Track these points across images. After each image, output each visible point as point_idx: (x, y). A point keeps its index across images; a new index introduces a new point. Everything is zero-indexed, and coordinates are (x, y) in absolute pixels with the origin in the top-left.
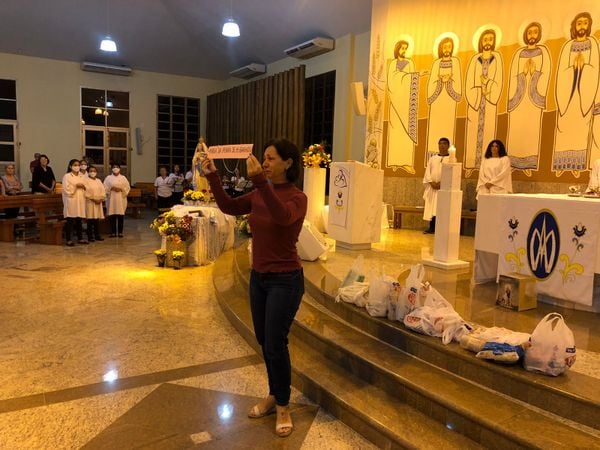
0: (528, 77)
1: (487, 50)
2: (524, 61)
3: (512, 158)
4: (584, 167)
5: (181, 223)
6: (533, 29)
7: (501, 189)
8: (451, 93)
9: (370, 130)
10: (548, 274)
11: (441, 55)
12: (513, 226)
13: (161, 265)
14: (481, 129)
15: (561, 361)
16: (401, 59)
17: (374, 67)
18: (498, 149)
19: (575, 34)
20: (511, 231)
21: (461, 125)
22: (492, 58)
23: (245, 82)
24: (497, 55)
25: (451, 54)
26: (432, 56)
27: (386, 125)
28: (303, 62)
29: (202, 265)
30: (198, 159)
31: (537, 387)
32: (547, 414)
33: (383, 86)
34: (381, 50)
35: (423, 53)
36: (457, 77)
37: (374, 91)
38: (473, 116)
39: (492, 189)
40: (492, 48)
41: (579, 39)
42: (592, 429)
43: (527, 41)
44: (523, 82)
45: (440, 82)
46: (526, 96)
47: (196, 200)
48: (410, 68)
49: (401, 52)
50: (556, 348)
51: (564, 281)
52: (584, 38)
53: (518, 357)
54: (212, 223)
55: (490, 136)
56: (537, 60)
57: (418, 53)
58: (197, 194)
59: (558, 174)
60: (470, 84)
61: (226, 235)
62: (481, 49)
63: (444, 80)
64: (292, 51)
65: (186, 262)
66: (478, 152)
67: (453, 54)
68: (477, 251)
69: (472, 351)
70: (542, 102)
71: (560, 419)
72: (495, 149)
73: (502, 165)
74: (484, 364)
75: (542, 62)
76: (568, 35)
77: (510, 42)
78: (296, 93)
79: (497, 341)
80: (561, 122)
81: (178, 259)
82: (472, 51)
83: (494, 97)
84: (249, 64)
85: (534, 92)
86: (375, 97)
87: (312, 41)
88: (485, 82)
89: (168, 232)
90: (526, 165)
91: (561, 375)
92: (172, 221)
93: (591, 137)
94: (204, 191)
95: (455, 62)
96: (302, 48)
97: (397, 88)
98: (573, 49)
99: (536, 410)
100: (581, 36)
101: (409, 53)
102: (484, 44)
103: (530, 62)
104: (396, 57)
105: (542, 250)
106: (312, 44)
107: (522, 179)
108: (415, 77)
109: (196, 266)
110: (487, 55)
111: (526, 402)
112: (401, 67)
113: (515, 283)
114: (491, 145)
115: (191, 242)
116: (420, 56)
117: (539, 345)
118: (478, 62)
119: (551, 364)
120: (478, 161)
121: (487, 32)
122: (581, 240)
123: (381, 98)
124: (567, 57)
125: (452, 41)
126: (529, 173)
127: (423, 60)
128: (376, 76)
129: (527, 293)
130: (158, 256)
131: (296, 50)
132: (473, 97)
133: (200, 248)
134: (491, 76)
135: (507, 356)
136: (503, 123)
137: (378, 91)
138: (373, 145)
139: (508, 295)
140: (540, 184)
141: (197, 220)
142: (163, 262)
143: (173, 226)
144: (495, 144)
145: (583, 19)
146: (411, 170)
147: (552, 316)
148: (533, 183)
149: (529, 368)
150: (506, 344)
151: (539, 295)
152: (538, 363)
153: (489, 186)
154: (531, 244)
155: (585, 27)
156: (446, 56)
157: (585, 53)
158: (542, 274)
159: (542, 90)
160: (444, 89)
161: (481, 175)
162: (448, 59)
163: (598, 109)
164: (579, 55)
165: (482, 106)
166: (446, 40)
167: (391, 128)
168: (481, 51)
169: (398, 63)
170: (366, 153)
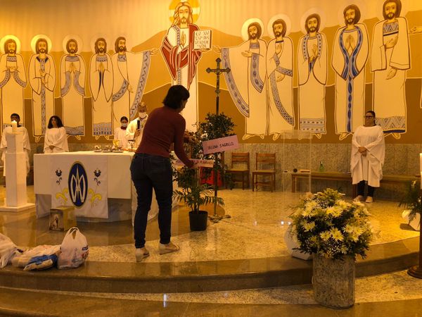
0: (72, 75)
1: (42, 52)
2: (68, 63)
3: (66, 128)
4: (111, 133)
6: (72, 43)
7: (61, 149)
8: (18, 81)
10: (83, 203)
11: (7, 52)
12: (59, 174)
14: (43, 107)
15: (79, 257)
18: (57, 122)
19: (98, 51)
20: (58, 178)
21: (28, 105)
24: (50, 57)
25: (15, 51)
31: (65, 278)
32: (72, 293)
36: (21, 69)
39: (54, 149)
40: (46, 52)
41: (100, 54)
42: (97, 293)
43: (69, 51)
44: (70, 78)
45: (8, 71)
46: (72, 87)
50: (76, 250)
51: (92, 206)
52: (103, 54)
53: (52, 262)
55: (50, 112)
56: (76, 63)
59: (97, 138)
60: (32, 75)
62: (38, 51)
63: (11, 70)
66: (43, 124)
67: (17, 52)
68: (37, 195)
69: (21, 267)
70: (82, 91)
71: (80, 294)
72: (54, 122)
73: (60, 133)
75: (80, 65)
76: (94, 51)
77: (58, 50)
79: (38, 255)
80: (95, 104)
82: (32, 52)
83: (51, 85)
85: (77, 85)
88: (43, 75)
90: (77, 133)
91: (81, 265)
93: (113, 115)
95: (19, 58)
98: (97, 60)
99: (65, 293)
100: (101, 52)
102: (40, 48)
103: (72, 64)
105: (78, 188)
107: (74, 141)
110: (42, 56)
111: (59, 290)
113: (61, 212)
114: (51, 119)
117: (66, 250)
118: (37, 61)
119: (74, 261)
120: (43, 131)
121: (41, 40)
122: (99, 179)
124: (94, 64)
125: (15, 42)
126: (79, 138)
129: (69, 218)
132: (35, 84)
134: (47, 70)
135: (45, 263)
136: (58, 104)
139: (57, 222)
140: (87, 144)
144: (53, 119)
145: (101, 42)
147: (73, 229)
148: (82, 144)
149: (61, 267)
150: (44, 256)
151: (77, 217)
152: (65, 262)
153: (52, 148)
154: (72, 185)
155: (103, 47)
156: (12, 53)
157: (104, 63)
158: (79, 203)
159: (82, 84)
160: (12, 77)
161: (46, 140)
162: (13, 55)
163: (115, 98)
164: (101, 64)
165: (43, 91)
166: (11, 41)
168: (38, 53)
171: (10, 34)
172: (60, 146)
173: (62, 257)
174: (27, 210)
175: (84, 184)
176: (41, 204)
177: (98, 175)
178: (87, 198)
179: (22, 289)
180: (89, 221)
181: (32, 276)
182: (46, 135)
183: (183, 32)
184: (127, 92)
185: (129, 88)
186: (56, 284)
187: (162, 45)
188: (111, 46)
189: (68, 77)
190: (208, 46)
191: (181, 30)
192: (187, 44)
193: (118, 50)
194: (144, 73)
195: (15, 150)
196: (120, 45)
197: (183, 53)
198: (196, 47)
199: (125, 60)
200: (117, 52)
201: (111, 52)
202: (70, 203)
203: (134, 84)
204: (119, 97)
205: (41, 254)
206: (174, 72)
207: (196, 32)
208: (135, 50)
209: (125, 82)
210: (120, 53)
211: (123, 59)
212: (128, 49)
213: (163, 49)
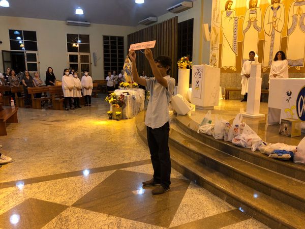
0: (299, 16)
1: (276, 3)
2: (296, 8)
3: (288, 60)
5: (120, 98)
7: (282, 77)
8: (256, 27)
9: (212, 49)
11: (251, 7)
12: (289, 94)
13: (111, 119)
14: (272, 45)
16: (228, 10)
17: (214, 16)
20: (288, 97)
21: (261, 44)
22: (279, 7)
23: (147, 27)
24: (281, 5)
25: (256, 6)
26: (245, 8)
27: (221, 45)
28: (177, 15)
29: (130, 118)
30: (126, 67)
33: (219, 25)
34: (218, 6)
35: (241, 7)
36: (259, 19)
37: (214, 28)
38: (268, 39)
39: (277, 77)
40: (279, 2)
44: (296, 20)
45: (250, 21)
47: (125, 87)
48: (233, 15)
49: (229, 6)
54: (134, 98)
55: (277, 49)
56: (303, 7)
57: (238, 7)
58: (126, 84)
60: (266, 21)
61: (140, 104)
63: (252, 20)
64: (171, 9)
65: (122, 117)
66: (270, 58)
67: (258, 6)
72: (279, 56)
73: (283, 64)
74: (273, 160)
78: (173, 31)
79: (279, 149)
81: (118, 115)
82: (268, 4)
83: (280, 28)
84: (149, 17)
85: (302, 25)
86: (215, 31)
87: (181, 3)
88: (275, 20)
89: (113, 103)
90: (297, 64)
92: (115, 97)
94: (129, 82)
95: (258, 10)
96: (176, 7)
97: (226, 26)
101: (233, 7)
103: (300, 8)
104: (226, 10)
106: (181, 5)
107: (294, 71)
108: (236, 19)
109: (127, 119)
110: (276, 5)
112: (228, 15)
113: (290, 123)
114: (277, 54)
115: (124, 107)
116: (239, 8)
117: (301, 151)
118: (271, 9)
120: (270, 63)
123: (218, 31)
126: (298, 68)
127: (241, 10)
128: (215, 20)
129: (296, 128)
130: (109, 114)
131: (173, 9)
132: (268, 28)
133: (128, 110)
134: (278, 17)
135: (285, 156)
136: (284, 42)
137: (216, 28)
138: (214, 56)
139: (286, 129)
141: (127, 97)
142: (111, 117)
143: (115, 99)
144: (279, 53)
146: (234, 69)
148: (301, 74)
151: (302, 129)
153: (275, 76)
154: (299, 103)
156: (253, 7)
160: (252, 25)
161: (271, 69)
162: (254, 9)
165: (273, 33)
167: (223, 48)
168: (272, 3)
169: (227, 13)
170: (210, 60)
172: (282, 75)
176: (272, 115)
182: (272, 67)
195: (256, 76)
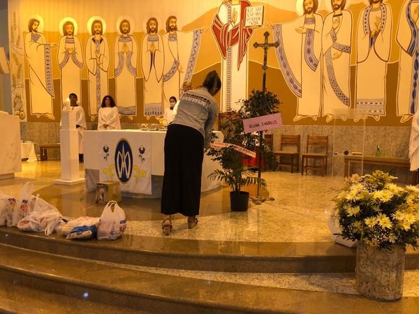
0: (125, 55)
1: (98, 34)
2: (121, 44)
3: (120, 108)
4: (161, 113)
6: (125, 23)
7: (114, 127)
8: (76, 62)
9: (14, 86)
10: (128, 179)
11: (66, 34)
12: (106, 150)
14: (98, 88)
15: (117, 229)
16: (34, 33)
17: (12, 36)
18: (110, 101)
19: (150, 31)
20: (105, 154)
21: (85, 85)
25: (73, 33)
26: (58, 33)
27: (27, 82)
32: (109, 264)
33: (22, 52)
34: (17, 24)
35: (51, 30)
36: (79, 51)
37: (14, 55)
38: (92, 79)
39: (108, 128)
40: (101, 33)
41: (152, 34)
42: (132, 266)
43: (122, 32)
44: (123, 58)
45: (67, 53)
46: (125, 67)
48: (42, 40)
49: (34, 27)
50: (114, 223)
51: (137, 181)
52: (154, 34)
53: (91, 233)
55: (105, 92)
56: (129, 44)
57: (47, 30)
59: (148, 118)
60: (88, 56)
62: (94, 33)
63: (70, 52)
66: (98, 104)
67: (75, 34)
68: (86, 170)
69: (64, 236)
70: (134, 71)
71: (116, 265)
72: (107, 101)
73: (113, 112)
75: (132, 45)
76: (145, 31)
77: (112, 31)
79: (79, 225)
80: (147, 85)
82: (88, 34)
83: (105, 66)
86: (16, 60)
88: (98, 56)
90: (129, 112)
91: (120, 238)
93: (163, 95)
95: (76, 40)
98: (149, 40)
99: (103, 263)
100: (153, 32)
101: (40, 29)
102: (95, 30)
103: (125, 45)
104: (30, 31)
105: (124, 164)
107: (126, 121)
108: (47, 47)
110: (98, 37)
111: (98, 260)
112: (35, 38)
113: (106, 187)
114: (105, 99)
116: (50, 32)
118: (92, 42)
119: (112, 233)
120: (98, 110)
121: (96, 22)
122: (143, 156)
123: (21, 60)
124: (146, 44)
125: (72, 24)
126: (131, 117)
127: (51, 36)
128: (15, 44)
129: (114, 192)
132: (91, 65)
134: (102, 52)
135: (85, 233)
136: (112, 84)
137: (17, 55)
138: (18, 97)
140: (138, 124)
144: (108, 98)
145: (153, 22)
146: (51, 117)
147: (111, 203)
148: (133, 124)
149: (100, 238)
150: (85, 226)
151: (122, 192)
152: (104, 234)
153: (106, 126)
154: (118, 161)
155: (155, 27)
156: (70, 35)
157: (156, 43)
158: (124, 179)
159: (134, 64)
160: (70, 58)
161: (100, 119)
162: (71, 37)
163: (165, 78)
164: (153, 44)
165: (98, 72)
166: (68, 23)
167: (31, 85)
168: (93, 34)
169: (33, 35)
170: (13, 104)
171: (68, 16)
172: (113, 125)
173: (101, 229)
174: (80, 184)
175: (130, 161)
176: (90, 178)
177: (142, 152)
178: (132, 175)
179: (65, 257)
180: (134, 197)
181: (74, 245)
183: (234, 9)
184: (177, 72)
185: (179, 68)
186: (95, 254)
187: (212, 23)
188: (162, 26)
189: (121, 58)
190: (260, 23)
191: (233, 7)
192: (238, 21)
193: (169, 29)
194: (194, 52)
195: (69, 127)
196: (171, 25)
197: (234, 31)
198: (247, 24)
199: (176, 39)
200: (168, 31)
201: (162, 31)
202: (116, 179)
203: (184, 64)
204: (169, 78)
205: (82, 225)
206: (224, 51)
207: (247, 8)
208: (186, 29)
209: (176, 62)
210: (171, 33)
211: (173, 38)
212: (179, 28)
213: (214, 27)
